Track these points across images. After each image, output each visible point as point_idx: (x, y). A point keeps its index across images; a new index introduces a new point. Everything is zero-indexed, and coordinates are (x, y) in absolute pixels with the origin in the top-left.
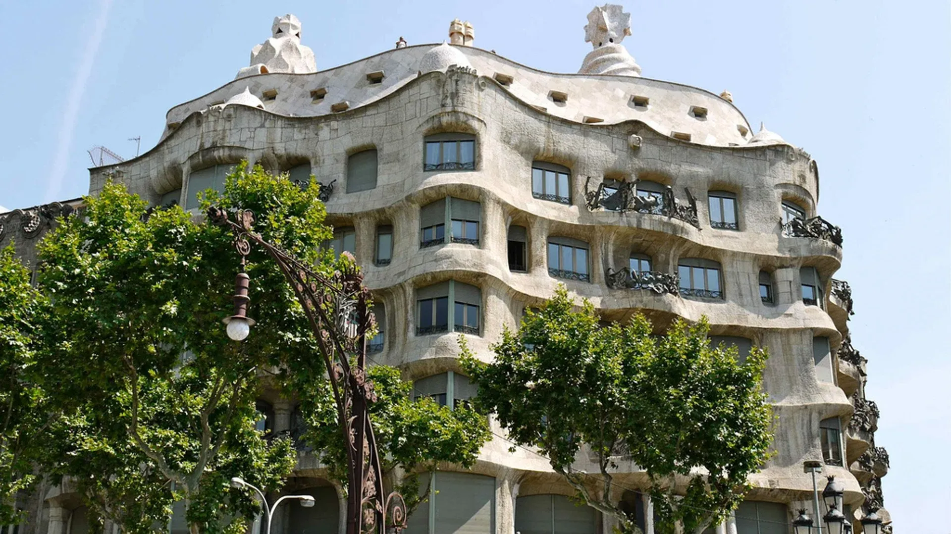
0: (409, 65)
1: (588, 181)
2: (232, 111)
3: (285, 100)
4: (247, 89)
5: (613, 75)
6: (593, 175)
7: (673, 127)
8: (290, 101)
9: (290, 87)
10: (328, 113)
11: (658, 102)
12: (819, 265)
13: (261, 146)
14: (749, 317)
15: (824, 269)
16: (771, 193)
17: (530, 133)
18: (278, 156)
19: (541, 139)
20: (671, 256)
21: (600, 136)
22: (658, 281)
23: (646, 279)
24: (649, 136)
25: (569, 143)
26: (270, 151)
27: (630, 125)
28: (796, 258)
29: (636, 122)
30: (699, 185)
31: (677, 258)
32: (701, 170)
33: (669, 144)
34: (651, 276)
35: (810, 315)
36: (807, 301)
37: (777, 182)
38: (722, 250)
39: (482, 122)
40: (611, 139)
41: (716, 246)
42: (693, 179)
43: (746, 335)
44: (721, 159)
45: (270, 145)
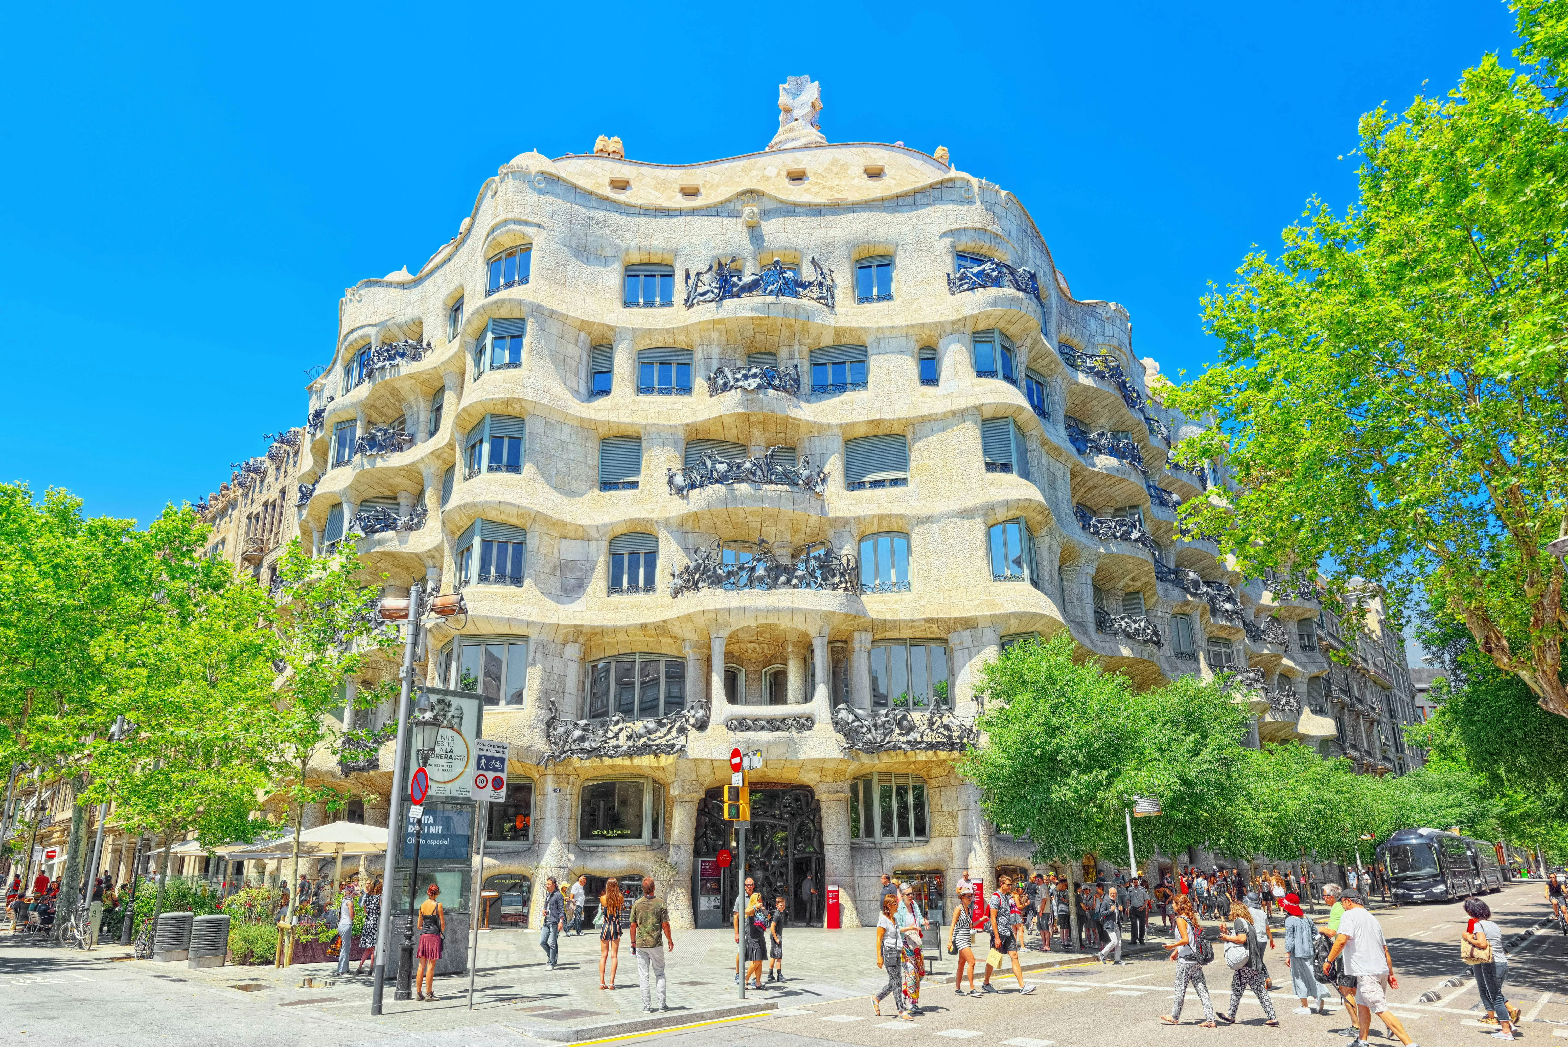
1: (688, 276)
2: (363, 289)
7: (832, 195)
11: (820, 171)
12: (1002, 324)
13: (382, 319)
14: (897, 406)
15: (1012, 330)
16: (937, 244)
17: (614, 231)
18: (400, 327)
19: (628, 236)
20: (797, 348)
21: (705, 218)
22: (755, 376)
23: (739, 376)
24: (770, 205)
25: (667, 235)
26: (392, 322)
27: (743, 197)
28: (960, 320)
29: (751, 192)
30: (837, 253)
31: (805, 349)
32: (840, 234)
33: (798, 210)
34: (744, 372)
35: (977, 389)
36: (983, 372)
37: (945, 228)
38: (861, 328)
39: (539, 226)
40: (719, 219)
41: (854, 325)
42: (829, 247)
43: (896, 429)
44: (866, 214)
45: (391, 316)
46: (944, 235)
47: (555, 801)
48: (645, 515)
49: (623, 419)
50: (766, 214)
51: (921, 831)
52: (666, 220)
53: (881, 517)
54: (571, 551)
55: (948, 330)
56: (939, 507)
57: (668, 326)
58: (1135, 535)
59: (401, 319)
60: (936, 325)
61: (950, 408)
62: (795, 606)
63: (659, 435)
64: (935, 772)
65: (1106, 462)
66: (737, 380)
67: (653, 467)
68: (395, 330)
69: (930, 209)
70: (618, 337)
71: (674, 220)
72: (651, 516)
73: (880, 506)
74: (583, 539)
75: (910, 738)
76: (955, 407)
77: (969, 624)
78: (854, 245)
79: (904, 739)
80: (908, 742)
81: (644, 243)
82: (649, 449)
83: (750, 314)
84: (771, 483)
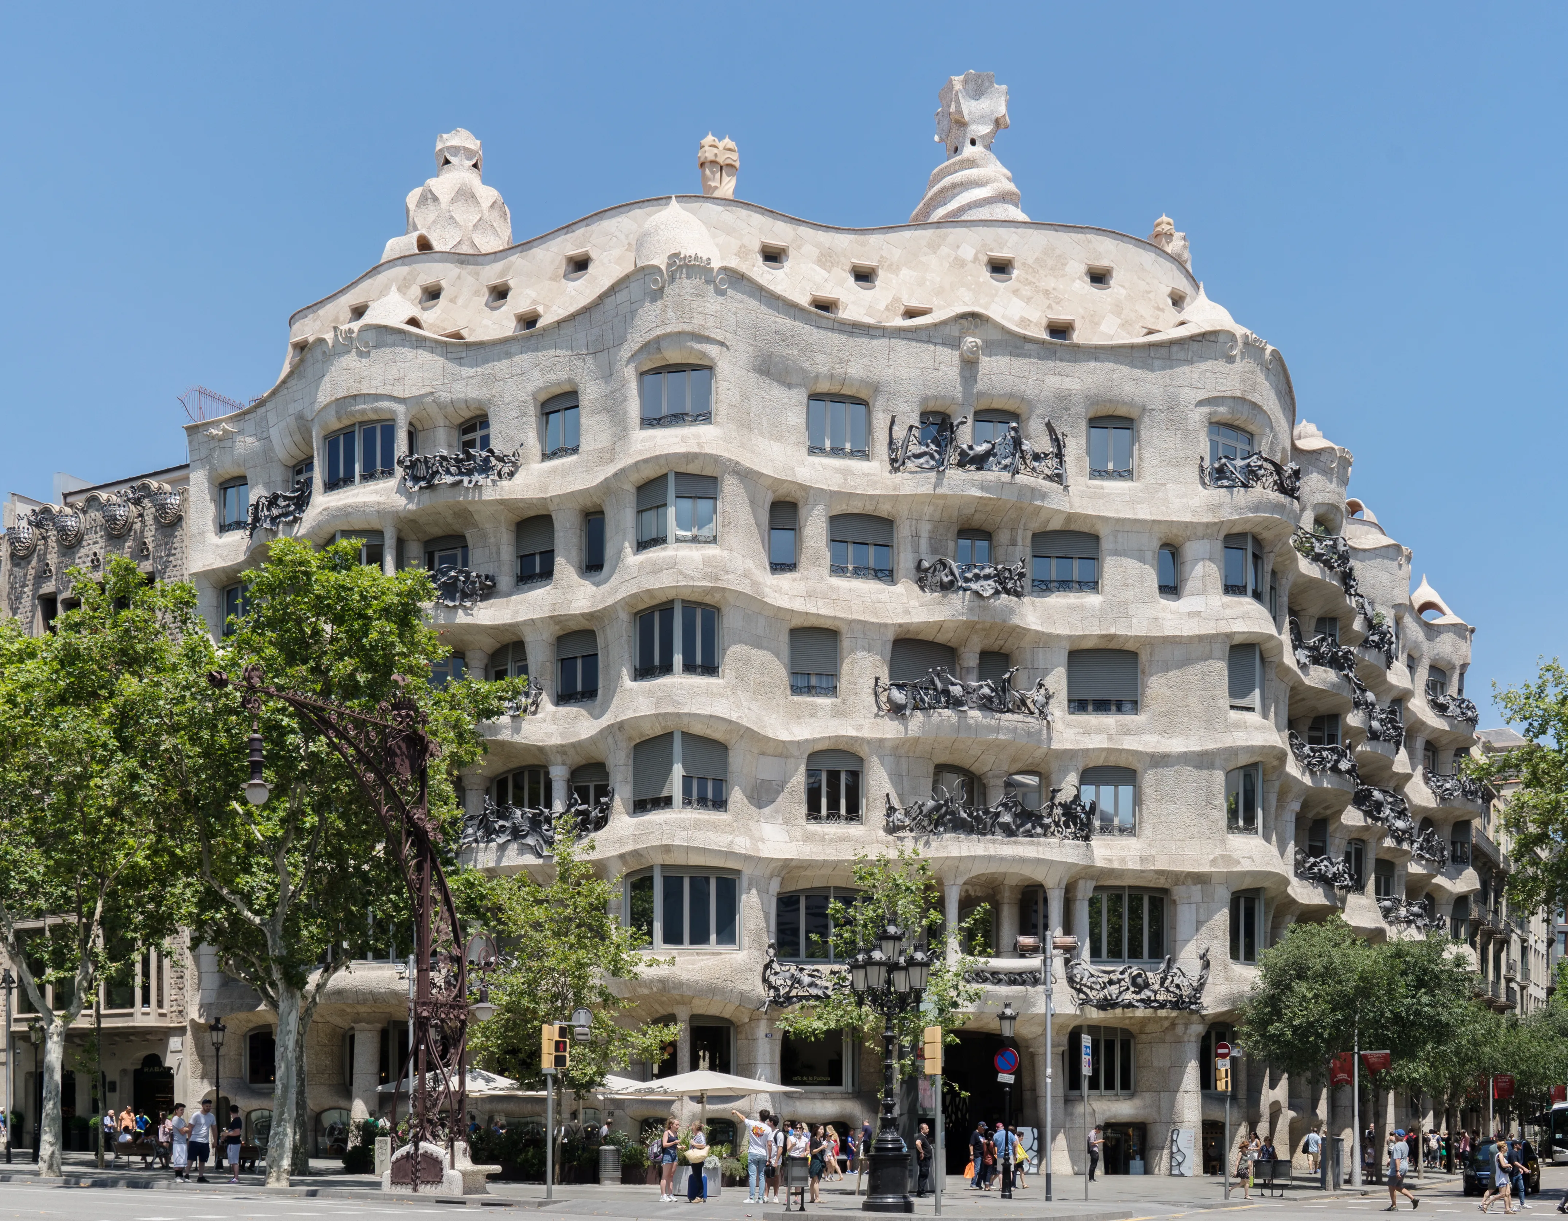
0: (627, 236)
1: (892, 423)
2: (371, 336)
3: (453, 301)
4: (394, 288)
5: (953, 221)
6: (902, 410)
7: (1049, 307)
8: (460, 302)
9: (459, 277)
10: (509, 333)
11: (1030, 261)
12: (1256, 530)
13: (416, 392)
14: (1134, 620)
15: (1266, 535)
16: (1191, 415)
17: (802, 351)
18: (441, 406)
19: (820, 358)
20: (1020, 532)
21: (914, 344)
22: (987, 577)
23: (969, 575)
24: (996, 336)
25: (865, 361)
26: (430, 399)
27: (963, 321)
28: (1215, 524)
29: (974, 315)
30: (1073, 411)
31: (1029, 534)
32: (1077, 387)
33: (1028, 346)
34: (976, 571)
35: (1228, 612)
36: (1232, 589)
37: (1202, 395)
38: (1099, 517)
39: (722, 344)
40: (932, 347)
41: (1090, 512)
42: (1063, 400)
43: (1130, 646)
44: (1111, 365)
45: (429, 389)
46: (1200, 403)
47: (767, 1046)
48: (852, 732)
49: (823, 612)
50: (990, 348)
51: (1126, 1085)
52: (864, 341)
53: (1109, 750)
54: (767, 770)
55: (1200, 533)
56: (1176, 745)
57: (871, 492)
58: (1344, 765)
59: (445, 396)
60: (1187, 525)
61: (1197, 632)
62: (1041, 856)
63: (864, 634)
64: (1150, 1028)
65: (1324, 675)
66: (967, 580)
67: (856, 672)
68: (433, 410)
69: (1186, 369)
70: (811, 500)
71: (875, 342)
72: (859, 735)
73: (1110, 738)
74: (780, 756)
75: (1143, 996)
76: (1204, 631)
77: (1201, 879)
78: (1091, 400)
79: (1138, 997)
80: (1142, 1001)
81: (839, 370)
82: (852, 651)
83: (978, 493)
84: (1009, 711)
